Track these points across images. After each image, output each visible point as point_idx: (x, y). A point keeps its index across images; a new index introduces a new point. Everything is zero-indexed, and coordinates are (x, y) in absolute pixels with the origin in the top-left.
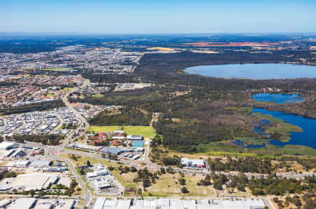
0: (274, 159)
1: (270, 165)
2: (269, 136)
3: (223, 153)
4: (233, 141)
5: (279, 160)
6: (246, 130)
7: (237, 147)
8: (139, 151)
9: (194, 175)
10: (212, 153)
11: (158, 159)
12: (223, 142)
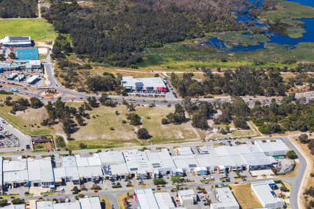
0: (285, 70)
2: (265, 28)
3: (193, 63)
4: (205, 39)
5: (293, 71)
6: (223, 19)
7: (215, 52)
8: (33, 68)
9: (152, 106)
10: (172, 64)
11: (77, 80)
12: (187, 42)
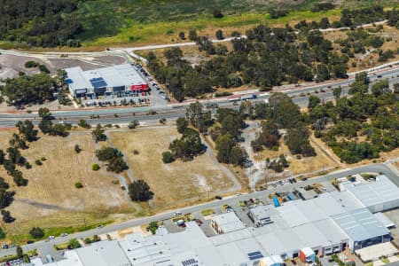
0: (325, 24)
1: (328, 47)
3: (169, 26)
5: (337, 25)
